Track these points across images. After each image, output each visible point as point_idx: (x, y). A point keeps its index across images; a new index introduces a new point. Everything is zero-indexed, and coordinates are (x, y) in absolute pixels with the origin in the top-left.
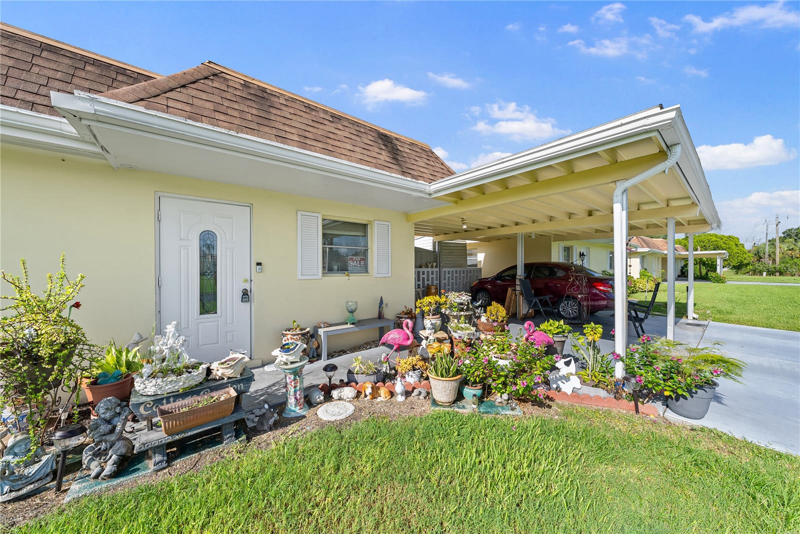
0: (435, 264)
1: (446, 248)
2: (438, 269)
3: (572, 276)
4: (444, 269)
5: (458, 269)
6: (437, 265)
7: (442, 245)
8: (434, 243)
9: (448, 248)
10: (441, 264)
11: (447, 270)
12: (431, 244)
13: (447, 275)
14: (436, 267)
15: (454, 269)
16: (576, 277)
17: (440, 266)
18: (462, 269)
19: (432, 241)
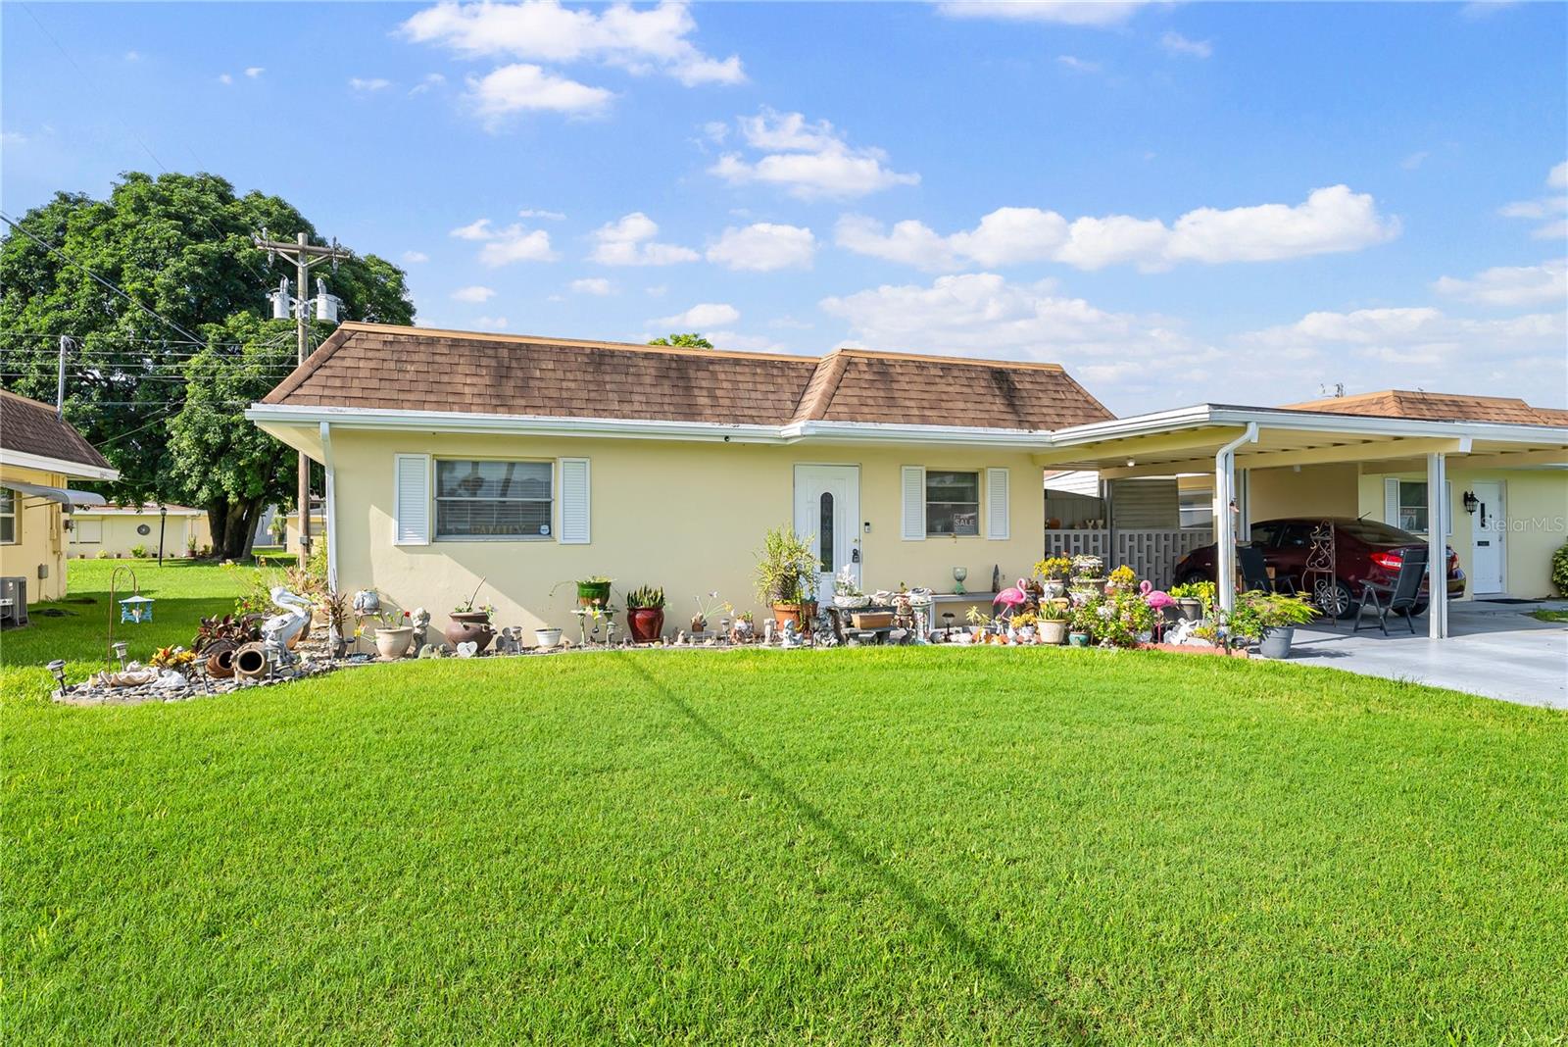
0: (1100, 522)
1: (1130, 490)
2: (1107, 532)
3: (1317, 541)
4: (1121, 532)
5: (1153, 532)
6: (1105, 522)
7: (1117, 484)
8: (1101, 482)
9: (1135, 490)
10: (1114, 522)
11: (1127, 533)
12: (1096, 484)
13: (1128, 544)
14: (1104, 527)
15: (1145, 532)
16: (1323, 543)
17: (1112, 525)
18: (1162, 532)
19: (1096, 479)
